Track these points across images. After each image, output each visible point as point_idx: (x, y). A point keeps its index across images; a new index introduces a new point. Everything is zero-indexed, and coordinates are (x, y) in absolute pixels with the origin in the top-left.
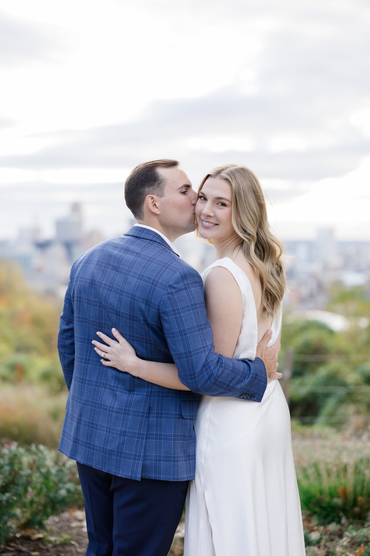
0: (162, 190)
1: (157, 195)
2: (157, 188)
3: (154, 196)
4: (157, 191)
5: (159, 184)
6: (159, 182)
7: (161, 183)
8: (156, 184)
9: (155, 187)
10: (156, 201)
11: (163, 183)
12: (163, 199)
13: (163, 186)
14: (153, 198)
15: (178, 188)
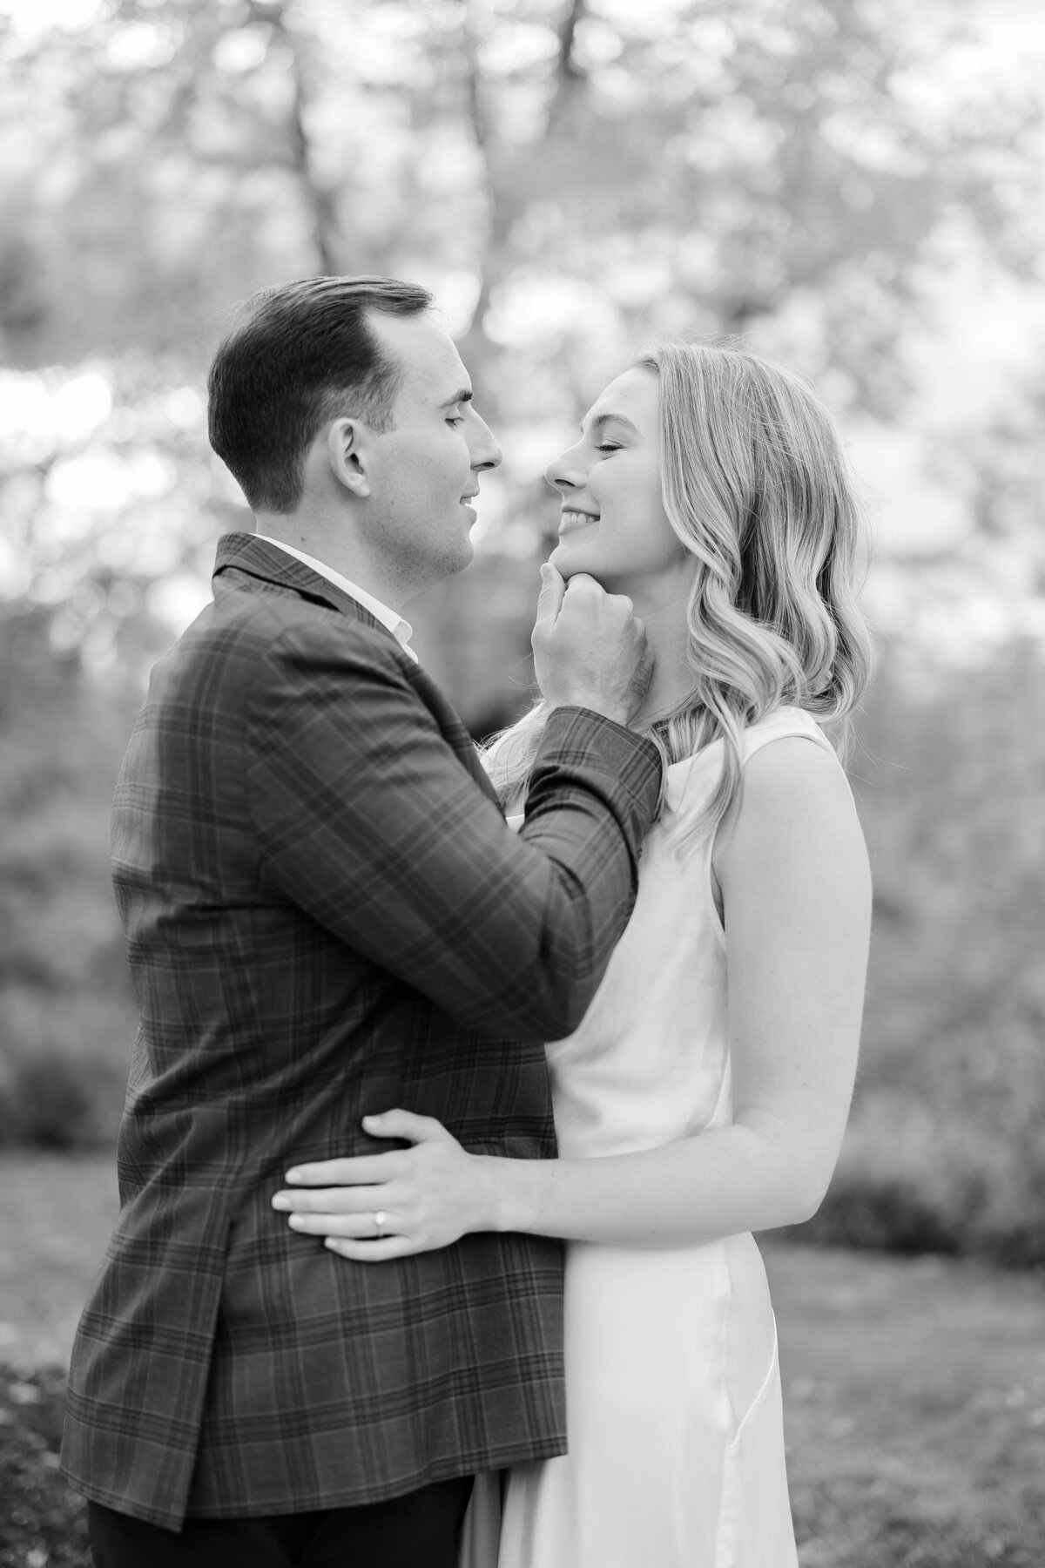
0: (386, 402)
1: (369, 423)
2: (368, 396)
3: (357, 425)
4: (370, 406)
5: (378, 379)
6: (381, 371)
7: (386, 375)
8: (369, 379)
9: (364, 388)
10: (360, 444)
11: (392, 379)
12: (386, 440)
13: (391, 390)
14: (349, 431)
15: (441, 403)
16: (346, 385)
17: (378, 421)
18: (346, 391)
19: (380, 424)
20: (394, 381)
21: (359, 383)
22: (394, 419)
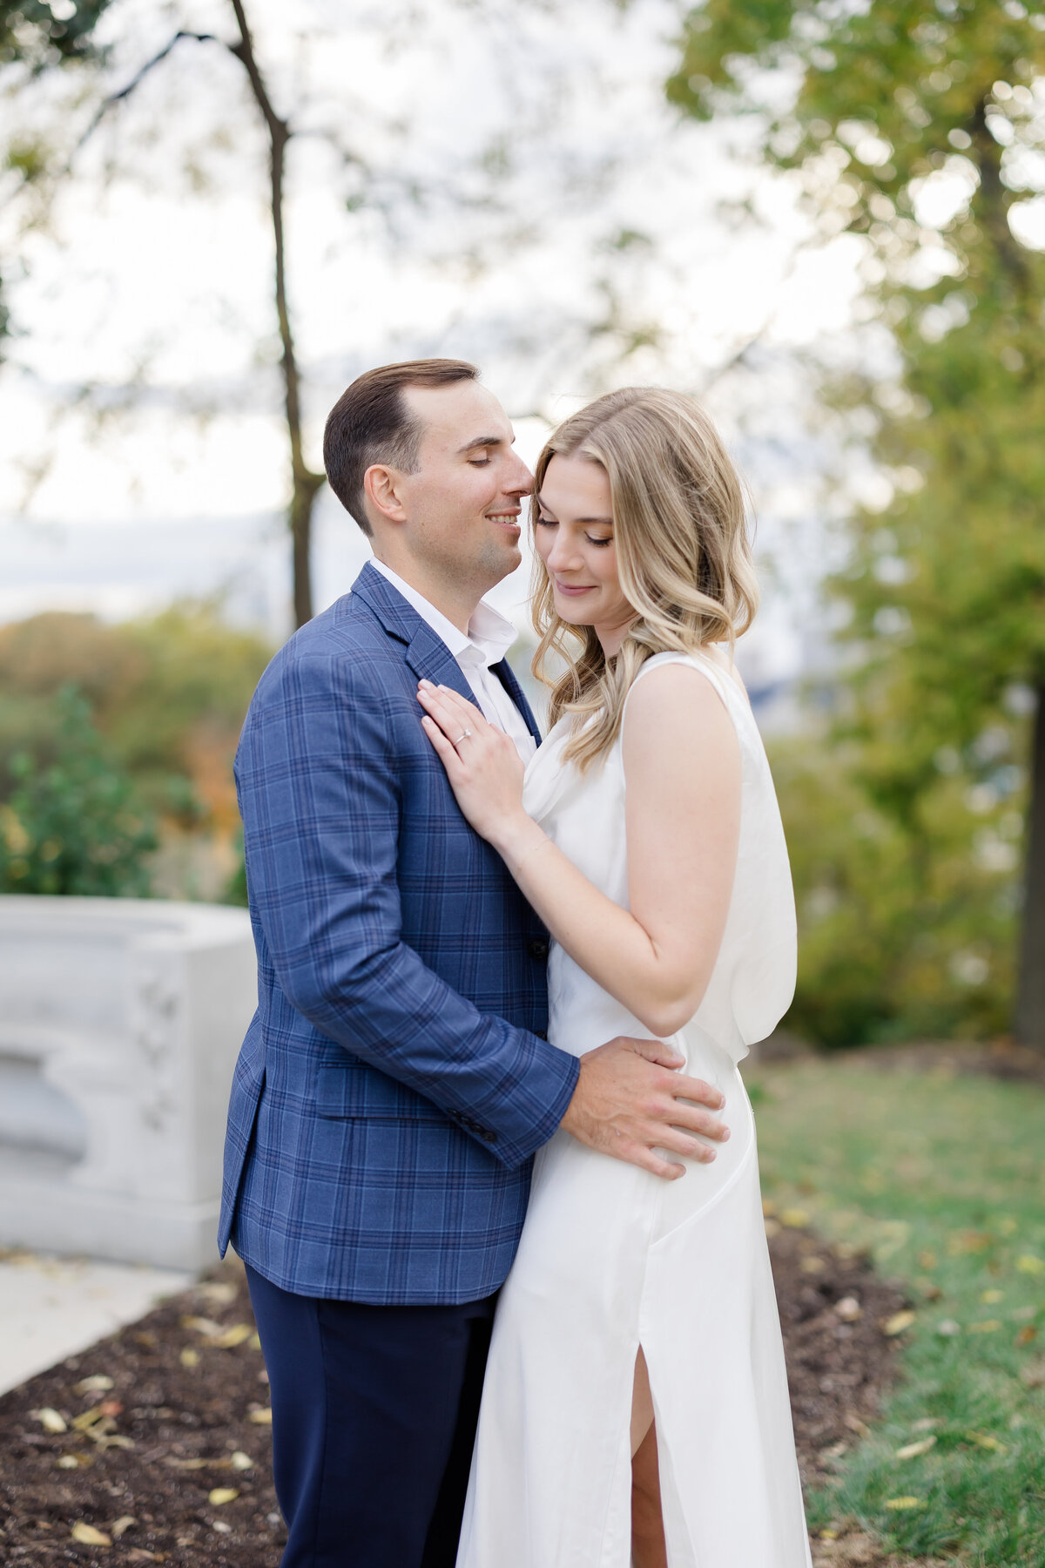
0: (411, 452)
1: (398, 467)
2: (397, 448)
3: (390, 469)
4: (399, 455)
5: (404, 436)
6: (406, 430)
7: (411, 432)
8: (396, 436)
9: (393, 442)
10: (395, 483)
12: (413, 479)
13: (414, 443)
14: (385, 475)
15: (458, 448)
16: (379, 442)
17: (406, 465)
18: (379, 446)
19: (409, 468)
20: (416, 435)
21: (390, 440)
22: (419, 464)
